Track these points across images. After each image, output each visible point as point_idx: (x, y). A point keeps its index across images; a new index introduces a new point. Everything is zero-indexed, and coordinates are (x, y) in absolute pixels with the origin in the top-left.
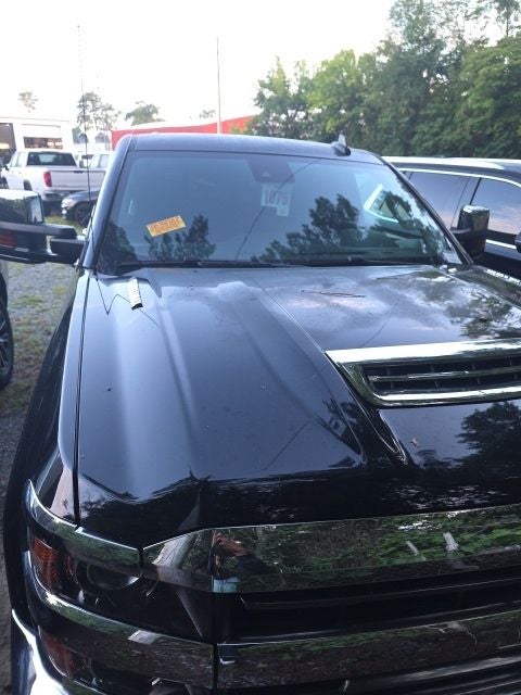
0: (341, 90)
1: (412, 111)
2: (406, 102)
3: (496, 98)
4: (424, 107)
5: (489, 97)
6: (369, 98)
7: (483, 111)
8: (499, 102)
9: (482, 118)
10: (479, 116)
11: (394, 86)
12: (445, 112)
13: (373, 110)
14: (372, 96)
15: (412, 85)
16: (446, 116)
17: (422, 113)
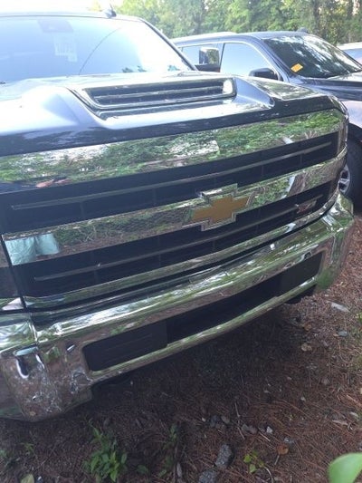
0: (143, 13)
1: (195, 23)
2: (191, 17)
3: (250, 8)
4: (203, 21)
5: (245, 8)
6: (163, 17)
7: (243, 19)
8: (252, 11)
9: (243, 24)
10: (241, 23)
11: (180, 6)
12: (218, 22)
13: (169, 26)
14: (166, 15)
15: (192, 4)
16: (220, 25)
17: (202, 24)
